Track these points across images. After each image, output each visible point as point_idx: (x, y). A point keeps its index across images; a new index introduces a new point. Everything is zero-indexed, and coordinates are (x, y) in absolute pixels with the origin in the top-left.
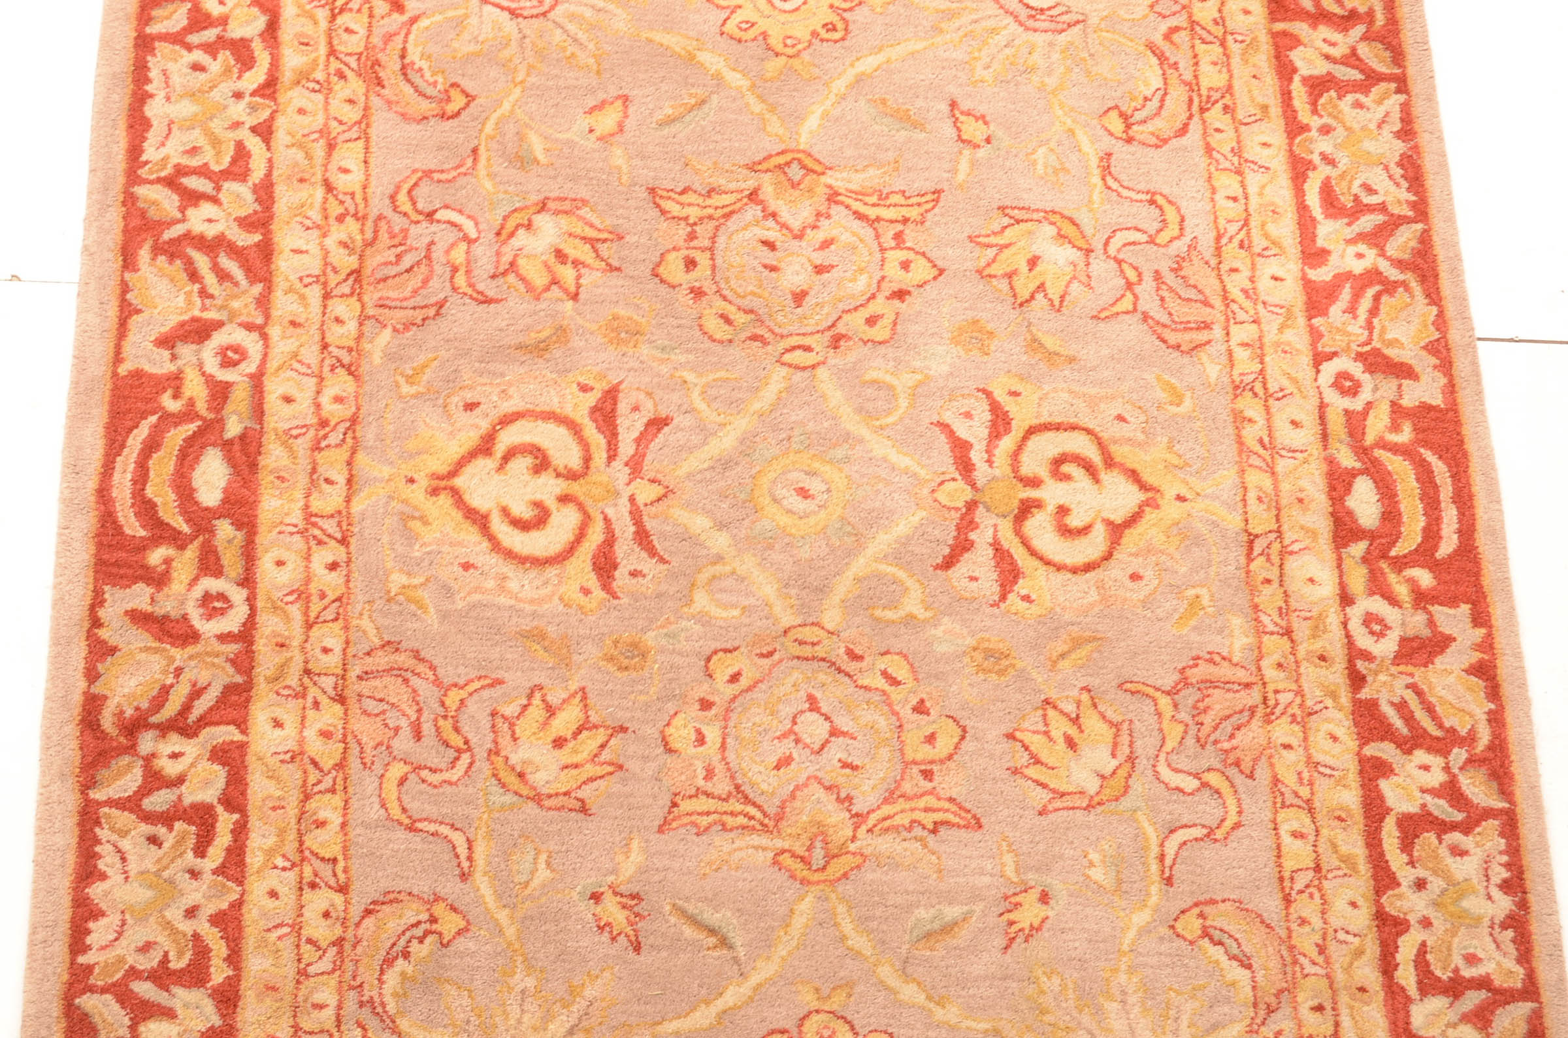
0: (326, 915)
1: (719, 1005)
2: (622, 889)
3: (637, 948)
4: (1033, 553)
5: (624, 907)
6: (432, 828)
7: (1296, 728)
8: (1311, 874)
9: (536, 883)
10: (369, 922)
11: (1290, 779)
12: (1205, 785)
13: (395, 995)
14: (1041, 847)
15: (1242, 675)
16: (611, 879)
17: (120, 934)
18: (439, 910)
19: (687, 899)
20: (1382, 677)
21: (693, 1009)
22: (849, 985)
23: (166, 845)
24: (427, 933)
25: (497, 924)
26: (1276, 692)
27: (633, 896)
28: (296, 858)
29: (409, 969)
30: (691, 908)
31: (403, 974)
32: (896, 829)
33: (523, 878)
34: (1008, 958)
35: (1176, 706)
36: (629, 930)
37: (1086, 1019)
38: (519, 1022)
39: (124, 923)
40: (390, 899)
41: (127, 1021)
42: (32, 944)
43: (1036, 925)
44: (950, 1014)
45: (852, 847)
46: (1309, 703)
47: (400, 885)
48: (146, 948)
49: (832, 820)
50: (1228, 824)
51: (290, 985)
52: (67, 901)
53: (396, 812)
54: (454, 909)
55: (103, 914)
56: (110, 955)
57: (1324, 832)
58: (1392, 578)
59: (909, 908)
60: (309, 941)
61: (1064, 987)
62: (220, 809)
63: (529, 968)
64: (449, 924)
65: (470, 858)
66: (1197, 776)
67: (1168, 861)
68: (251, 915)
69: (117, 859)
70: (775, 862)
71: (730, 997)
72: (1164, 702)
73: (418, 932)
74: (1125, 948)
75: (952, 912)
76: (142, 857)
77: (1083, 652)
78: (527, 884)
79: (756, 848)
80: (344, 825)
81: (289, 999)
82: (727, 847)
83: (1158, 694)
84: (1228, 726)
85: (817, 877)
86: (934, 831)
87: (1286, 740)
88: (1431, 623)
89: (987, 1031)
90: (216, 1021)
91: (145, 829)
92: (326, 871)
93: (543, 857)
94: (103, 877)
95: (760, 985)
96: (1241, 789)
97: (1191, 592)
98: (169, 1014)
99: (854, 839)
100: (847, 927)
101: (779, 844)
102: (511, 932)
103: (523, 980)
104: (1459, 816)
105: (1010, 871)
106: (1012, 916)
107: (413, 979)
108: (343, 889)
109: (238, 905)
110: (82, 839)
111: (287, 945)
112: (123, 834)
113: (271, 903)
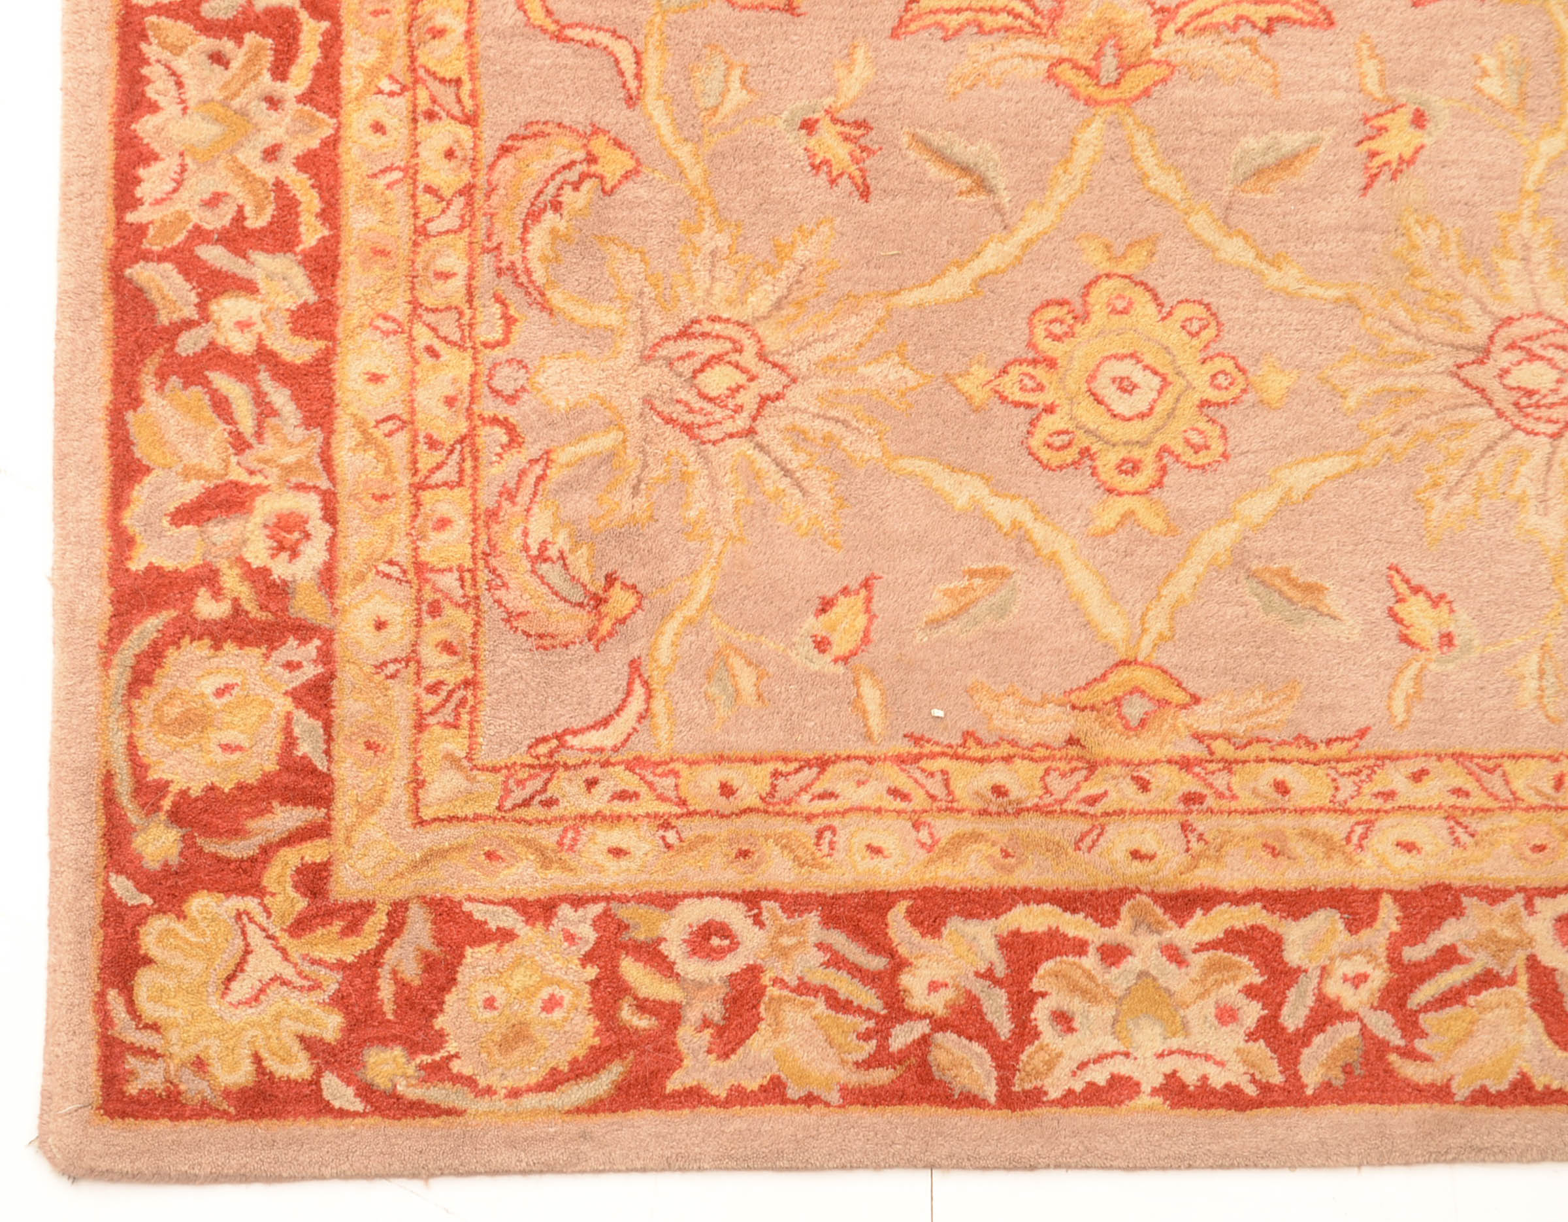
0: (450, 154)
1: (977, 267)
2: (844, 114)
3: (865, 194)
5: (846, 138)
6: (587, 36)
9: (727, 108)
10: (506, 163)
13: (544, 259)
14: (1415, 50)
16: (828, 101)
17: (179, 183)
18: (599, 145)
19: (931, 127)
21: (941, 273)
22: (1151, 241)
23: (235, 65)
24: (583, 177)
25: (677, 163)
27: (858, 125)
28: (407, 79)
29: (562, 225)
30: (936, 139)
31: (553, 232)
32: (1215, 28)
33: (711, 102)
34: (1368, 202)
36: (853, 169)
37: (1474, 283)
38: (709, 292)
39: (183, 168)
40: (534, 132)
41: (193, 298)
42: (65, 198)
43: (1407, 156)
44: (1289, 277)
45: (1155, 54)
47: (547, 113)
48: (214, 201)
49: (1128, 18)
51: (405, 248)
52: (107, 141)
53: (538, 16)
54: (619, 144)
55: (156, 157)
56: (167, 212)
59: (1234, 135)
60: (429, 189)
61: (1444, 240)
62: (303, 15)
63: (721, 222)
64: (613, 164)
65: (638, 76)
68: (351, 156)
69: (171, 85)
70: (1051, 76)
71: (991, 257)
73: (573, 175)
74: (1530, 186)
75: (1292, 141)
76: (204, 82)
78: (715, 110)
79: (1023, 56)
80: (469, 34)
81: (403, 266)
82: (985, 56)
85: (1107, 94)
86: (1268, 31)
89: (1336, 301)
90: (310, 296)
91: (206, 43)
92: (446, 95)
93: (737, 73)
94: (154, 108)
95: (1030, 242)
98: (248, 288)
99: (1157, 42)
100: (1149, 161)
101: (1056, 50)
102: (695, 174)
103: (713, 238)
105: (1372, 84)
106: (1374, 145)
107: (567, 238)
108: (470, 120)
109: (332, 143)
110: (124, 57)
111: (400, 194)
112: (178, 50)
113: (376, 140)
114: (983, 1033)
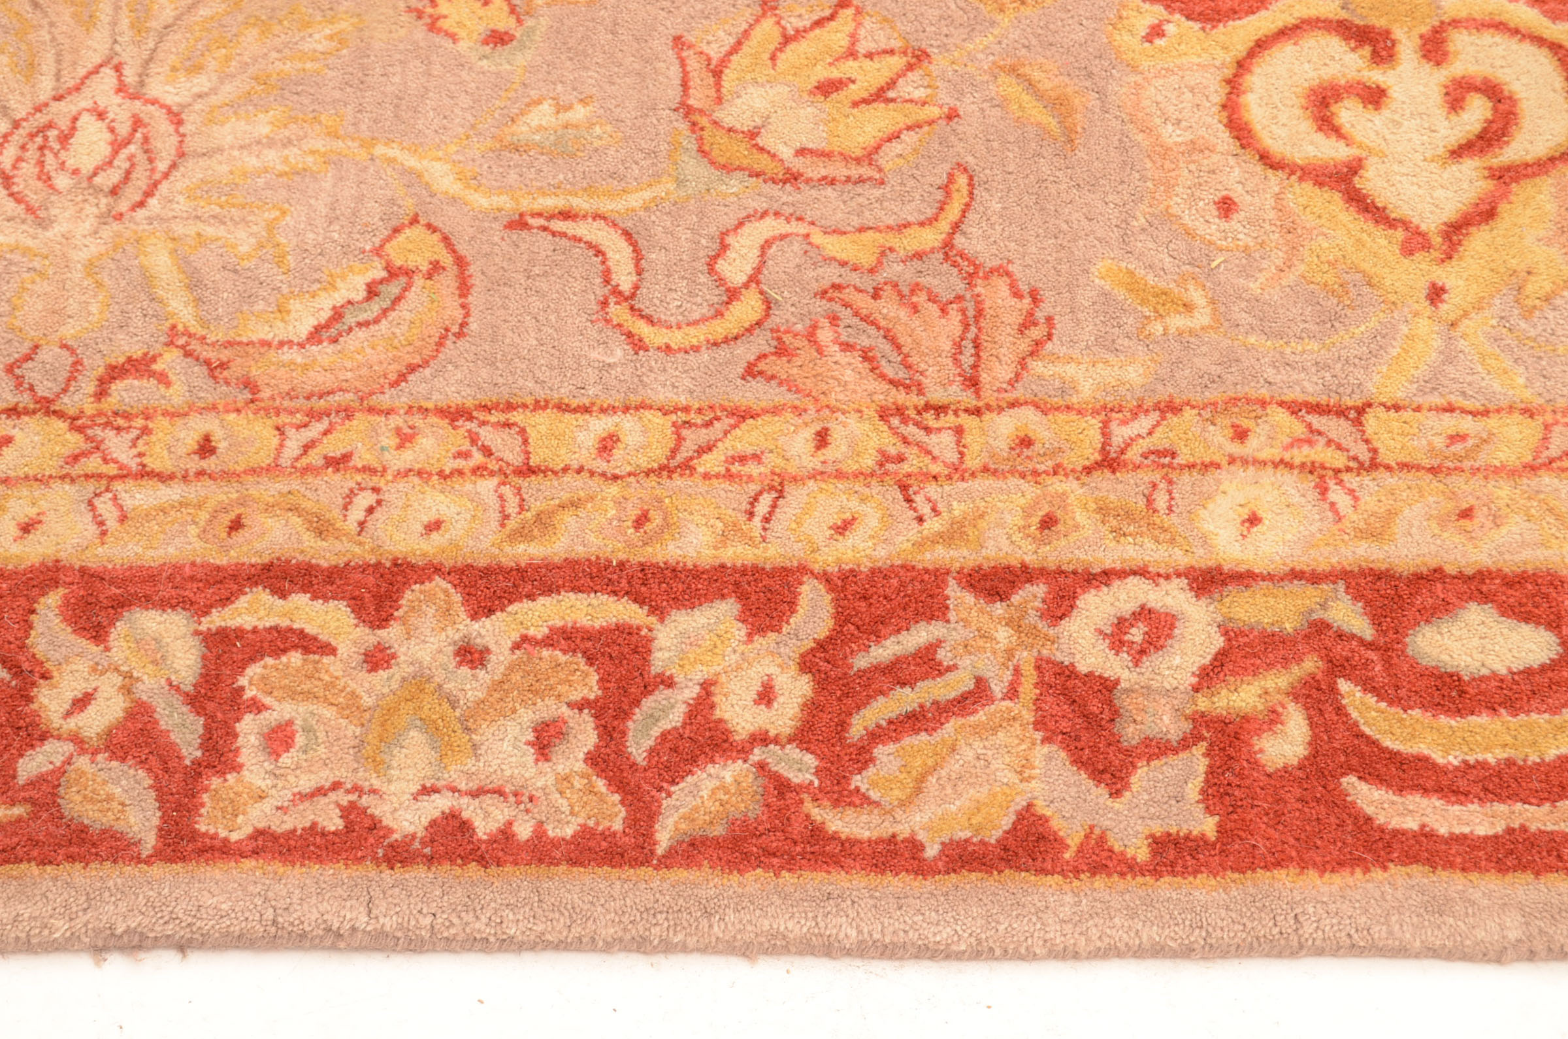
4: (1261, 46)
7: (869, 462)
8: (514, 457)
11: (746, 438)
12: (733, 295)
15: (997, 373)
20: (1004, 635)
26: (959, 431)
35: (919, 256)
46: (932, 490)
50: (642, 329)
57: (614, 489)
58: (1278, 681)
66: (754, 279)
67: (558, 225)
72: (931, 238)
77: (1037, 113)
83: (944, 225)
84: (869, 338)
87: (838, 434)
88: (1156, 749)
96: (723, 353)
97: (1197, 296)
104: (639, 745)
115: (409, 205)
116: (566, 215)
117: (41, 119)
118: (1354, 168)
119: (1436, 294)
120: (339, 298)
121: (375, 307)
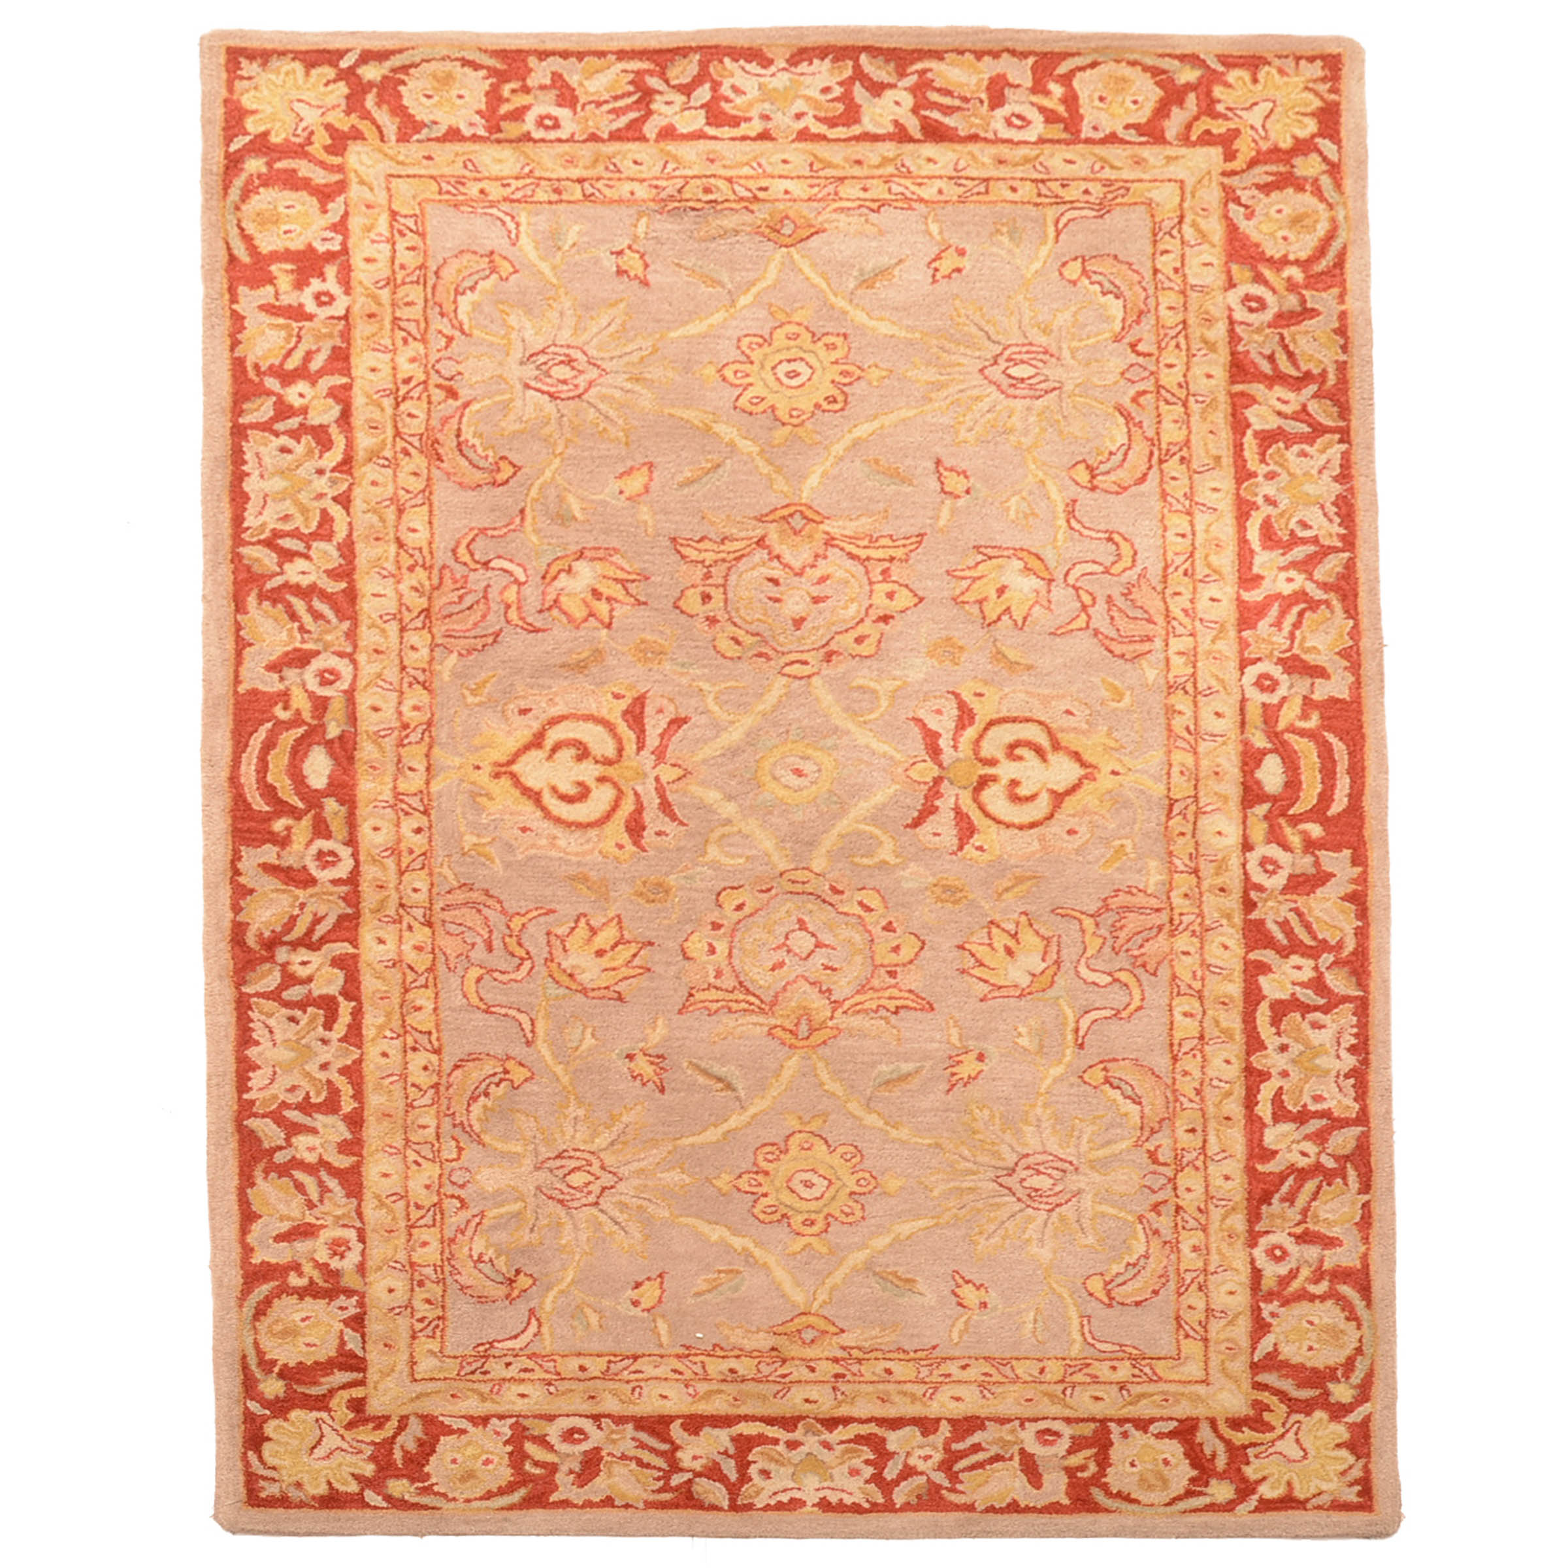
0: (425, 1068)
1: (725, 1127)
2: (650, 1052)
3: (662, 1090)
4: (988, 816)
5: (652, 1063)
6: (503, 1011)
7: (1195, 940)
8: (1196, 1041)
9: (584, 1047)
10: (458, 1073)
11: (1186, 976)
12: (1116, 980)
13: (479, 1120)
14: (981, 1023)
15: (1154, 903)
16: (641, 1045)
17: (272, 1081)
18: (510, 1065)
19: (701, 1058)
20: (1270, 904)
21: (705, 1130)
22: (825, 1115)
23: (302, 1023)
24: (501, 1080)
25: (555, 1074)
26: (1181, 914)
27: (658, 1057)
28: (401, 1031)
29: (490, 1104)
30: (703, 1065)
31: (485, 1107)
32: (866, 1011)
33: (575, 1045)
34: (950, 1097)
35: (1097, 925)
36: (656, 1078)
37: (1008, 1137)
38: (573, 1137)
39: (275, 1073)
40: (473, 1058)
41: (282, 1135)
42: (209, 1086)
43: (973, 1076)
44: (904, 1133)
45: (830, 1024)
46: (1208, 922)
47: (479, 1049)
48: (293, 1089)
49: (815, 1005)
50: (1132, 1007)
51: (402, 1113)
52: (232, 1059)
53: (475, 1000)
54: (521, 1064)
55: (259, 1068)
56: (267, 1094)
57: (1210, 1012)
58: (1288, 830)
59: (873, 1065)
60: (413, 1085)
61: (992, 1116)
62: (341, 999)
63: (580, 1102)
64: (519, 1074)
65: (533, 1031)
66: (1110, 974)
67: (1081, 1033)
68: (369, 1068)
69: (266, 1031)
70: (770, 1034)
71: (733, 1122)
72: (1088, 923)
73: (496, 1079)
74: (1042, 1090)
75: (907, 1067)
76: (285, 1031)
77: (1024, 887)
78: (577, 1048)
79: (755, 1024)
80: (435, 1009)
81: (400, 1122)
82: (732, 1024)
83: (1083, 917)
84: (1139, 939)
85: (801, 1043)
86: (896, 1013)
87: (1185, 949)
88: (1317, 863)
89: (929, 1145)
90: (349, 1136)
91: (285, 1012)
92: (423, 1040)
93: (589, 1030)
94: (257, 1043)
95: (756, 1115)
96: (1145, 983)
97: (1117, 843)
98: (314, 1131)
99: (832, 1018)
100: (824, 1076)
101: (773, 1021)
102: (565, 1080)
103: (573, 1110)
104: (1322, 1002)
105: (955, 1039)
106: (954, 1070)
107: (492, 1110)
108: (437, 1052)
109: (359, 1062)
110: (239, 1019)
111: (397, 1089)
112: (270, 1015)
113: (384, 1061)
114: (723, 1479)
115: (1074, 1079)
116: (1077, 1030)
117: (1025, 1198)
118: (1052, 792)
119: (1114, 773)
120: (1120, 1098)
121: (1122, 1085)
